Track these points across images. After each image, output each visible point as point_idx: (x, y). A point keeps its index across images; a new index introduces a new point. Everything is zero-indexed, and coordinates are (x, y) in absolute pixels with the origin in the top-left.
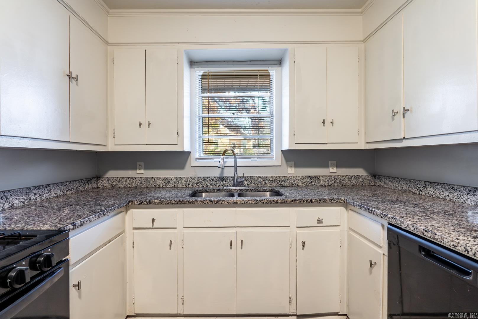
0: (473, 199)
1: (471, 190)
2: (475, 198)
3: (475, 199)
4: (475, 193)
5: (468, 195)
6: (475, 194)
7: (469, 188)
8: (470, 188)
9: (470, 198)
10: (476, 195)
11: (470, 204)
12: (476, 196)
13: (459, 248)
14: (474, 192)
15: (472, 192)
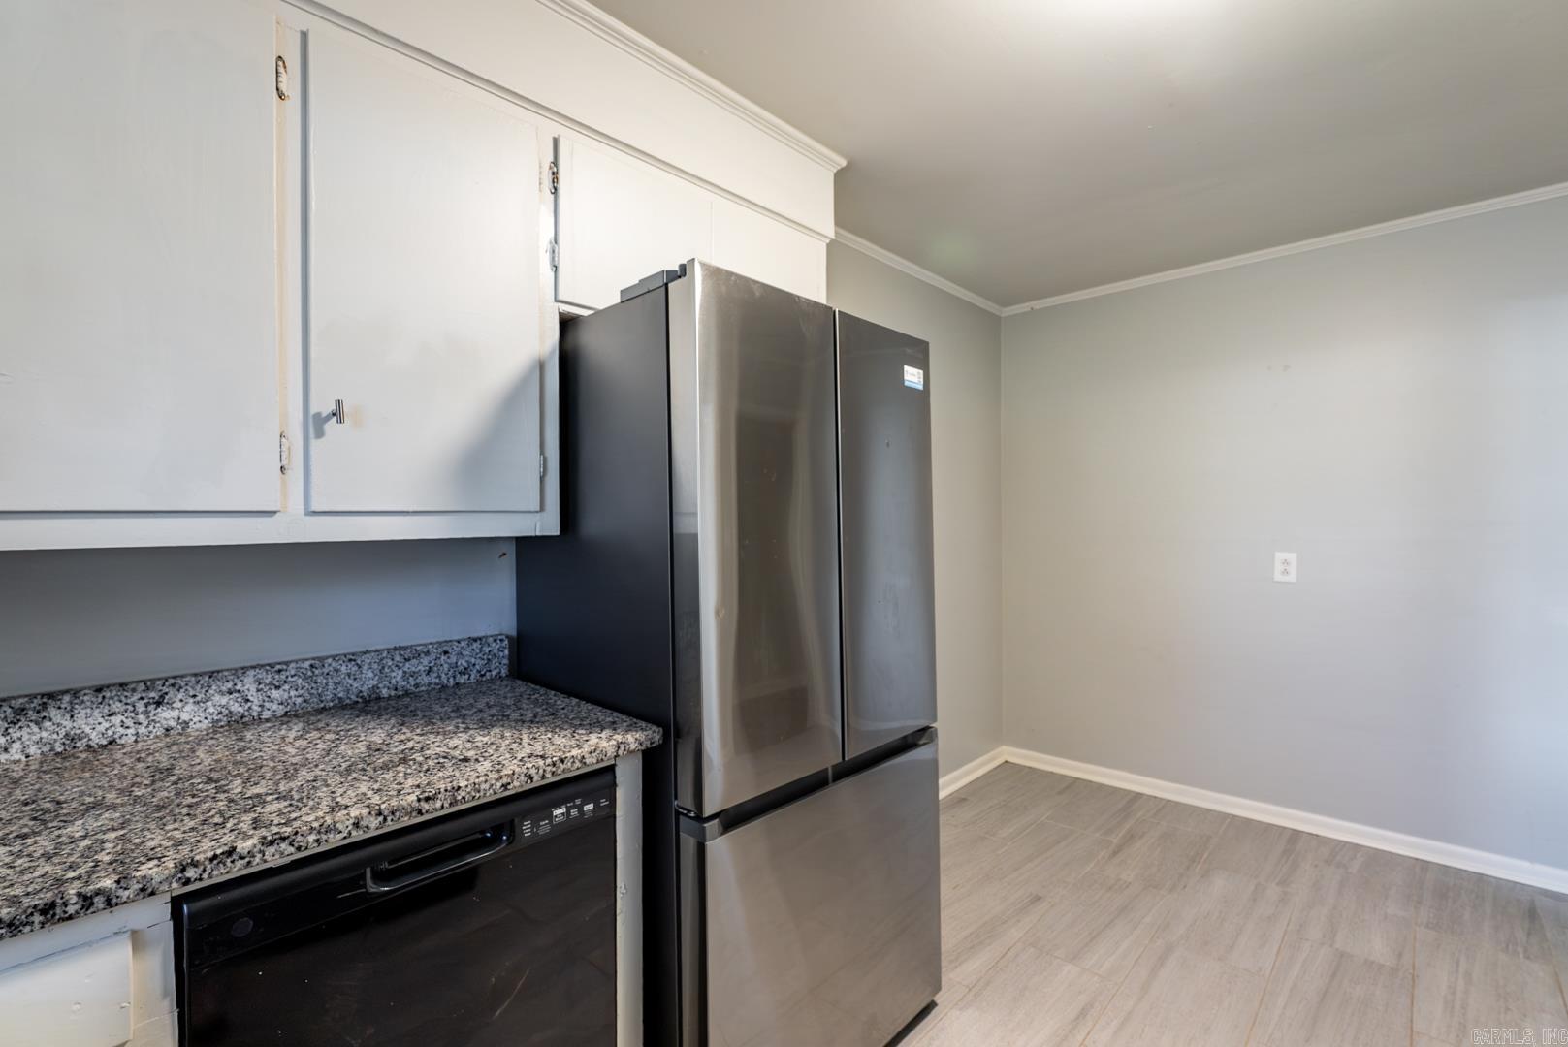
0: (36, 738)
1: (23, 710)
2: (46, 730)
3: (44, 734)
4: (44, 714)
5: (10, 730)
6: (44, 717)
7: (13, 702)
8: (21, 700)
9: (20, 739)
10: (51, 720)
11: (19, 761)
12: (50, 724)
13: (516, 784)
14: (38, 712)
15: (30, 712)
